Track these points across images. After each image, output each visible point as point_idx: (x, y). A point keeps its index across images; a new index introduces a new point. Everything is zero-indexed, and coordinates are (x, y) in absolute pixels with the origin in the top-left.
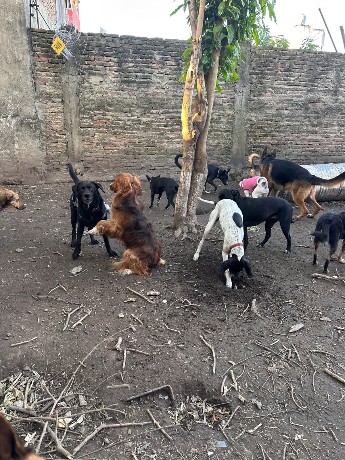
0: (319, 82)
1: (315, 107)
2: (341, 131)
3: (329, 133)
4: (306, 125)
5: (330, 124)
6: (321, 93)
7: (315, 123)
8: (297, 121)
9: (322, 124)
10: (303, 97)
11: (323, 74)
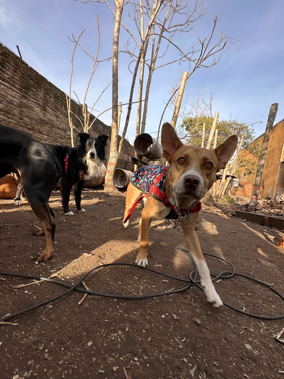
0: (31, 93)
1: (28, 113)
2: (49, 141)
3: (41, 139)
4: (22, 126)
5: (41, 132)
6: (33, 103)
7: (30, 127)
8: (13, 119)
9: (35, 130)
10: (17, 98)
11: (34, 89)
